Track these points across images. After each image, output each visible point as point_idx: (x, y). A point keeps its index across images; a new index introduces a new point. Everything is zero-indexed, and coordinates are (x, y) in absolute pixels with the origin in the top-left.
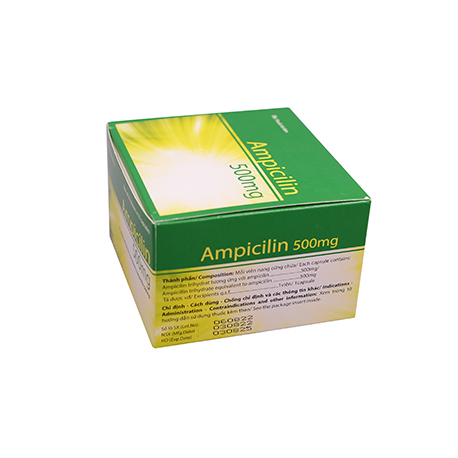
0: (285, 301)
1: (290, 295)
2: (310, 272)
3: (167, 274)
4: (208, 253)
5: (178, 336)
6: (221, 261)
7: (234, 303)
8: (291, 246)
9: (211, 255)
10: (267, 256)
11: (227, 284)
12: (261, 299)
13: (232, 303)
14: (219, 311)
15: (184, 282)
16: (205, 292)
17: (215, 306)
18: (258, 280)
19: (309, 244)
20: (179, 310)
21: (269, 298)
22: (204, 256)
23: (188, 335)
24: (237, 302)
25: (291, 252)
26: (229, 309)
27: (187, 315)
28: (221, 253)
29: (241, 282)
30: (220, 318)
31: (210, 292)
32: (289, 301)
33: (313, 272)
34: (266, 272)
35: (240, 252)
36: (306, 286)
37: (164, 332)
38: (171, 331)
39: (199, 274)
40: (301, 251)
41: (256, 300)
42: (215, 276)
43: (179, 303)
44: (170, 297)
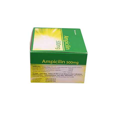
0: (64, 76)
1: (66, 75)
2: (71, 70)
3: (34, 65)
4: (44, 61)
5: (37, 81)
6: (47, 64)
7: (51, 75)
8: (66, 62)
9: (45, 62)
10: (59, 64)
11: (49, 69)
12: (58, 75)
13: (50, 75)
14: (47, 76)
15: (38, 68)
16: (43, 71)
17: (46, 74)
18: (57, 70)
19: (71, 62)
20: (37, 74)
21: (60, 75)
22: (43, 62)
23: (39, 81)
24: (52, 74)
25: (66, 64)
26: (50, 76)
27: (39, 76)
28: (47, 62)
29: (53, 69)
30: (47, 78)
31: (45, 71)
32: (65, 76)
33: (72, 70)
34: (59, 68)
35: (52, 62)
36: (70, 73)
37: (33, 79)
38: (35, 79)
39: (42, 66)
40: (68, 64)
41: (57, 75)
42: (46, 67)
43: (37, 73)
44: (34, 71)
